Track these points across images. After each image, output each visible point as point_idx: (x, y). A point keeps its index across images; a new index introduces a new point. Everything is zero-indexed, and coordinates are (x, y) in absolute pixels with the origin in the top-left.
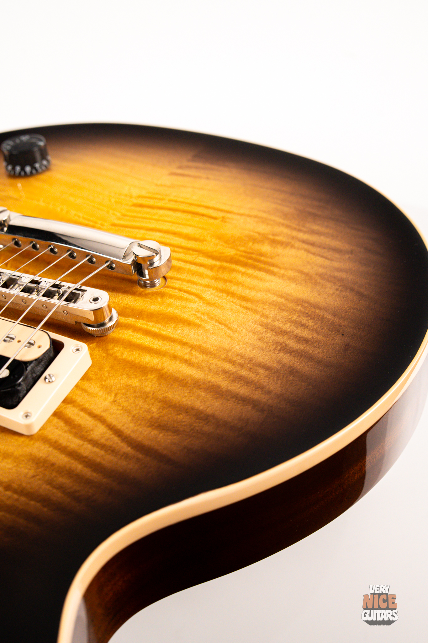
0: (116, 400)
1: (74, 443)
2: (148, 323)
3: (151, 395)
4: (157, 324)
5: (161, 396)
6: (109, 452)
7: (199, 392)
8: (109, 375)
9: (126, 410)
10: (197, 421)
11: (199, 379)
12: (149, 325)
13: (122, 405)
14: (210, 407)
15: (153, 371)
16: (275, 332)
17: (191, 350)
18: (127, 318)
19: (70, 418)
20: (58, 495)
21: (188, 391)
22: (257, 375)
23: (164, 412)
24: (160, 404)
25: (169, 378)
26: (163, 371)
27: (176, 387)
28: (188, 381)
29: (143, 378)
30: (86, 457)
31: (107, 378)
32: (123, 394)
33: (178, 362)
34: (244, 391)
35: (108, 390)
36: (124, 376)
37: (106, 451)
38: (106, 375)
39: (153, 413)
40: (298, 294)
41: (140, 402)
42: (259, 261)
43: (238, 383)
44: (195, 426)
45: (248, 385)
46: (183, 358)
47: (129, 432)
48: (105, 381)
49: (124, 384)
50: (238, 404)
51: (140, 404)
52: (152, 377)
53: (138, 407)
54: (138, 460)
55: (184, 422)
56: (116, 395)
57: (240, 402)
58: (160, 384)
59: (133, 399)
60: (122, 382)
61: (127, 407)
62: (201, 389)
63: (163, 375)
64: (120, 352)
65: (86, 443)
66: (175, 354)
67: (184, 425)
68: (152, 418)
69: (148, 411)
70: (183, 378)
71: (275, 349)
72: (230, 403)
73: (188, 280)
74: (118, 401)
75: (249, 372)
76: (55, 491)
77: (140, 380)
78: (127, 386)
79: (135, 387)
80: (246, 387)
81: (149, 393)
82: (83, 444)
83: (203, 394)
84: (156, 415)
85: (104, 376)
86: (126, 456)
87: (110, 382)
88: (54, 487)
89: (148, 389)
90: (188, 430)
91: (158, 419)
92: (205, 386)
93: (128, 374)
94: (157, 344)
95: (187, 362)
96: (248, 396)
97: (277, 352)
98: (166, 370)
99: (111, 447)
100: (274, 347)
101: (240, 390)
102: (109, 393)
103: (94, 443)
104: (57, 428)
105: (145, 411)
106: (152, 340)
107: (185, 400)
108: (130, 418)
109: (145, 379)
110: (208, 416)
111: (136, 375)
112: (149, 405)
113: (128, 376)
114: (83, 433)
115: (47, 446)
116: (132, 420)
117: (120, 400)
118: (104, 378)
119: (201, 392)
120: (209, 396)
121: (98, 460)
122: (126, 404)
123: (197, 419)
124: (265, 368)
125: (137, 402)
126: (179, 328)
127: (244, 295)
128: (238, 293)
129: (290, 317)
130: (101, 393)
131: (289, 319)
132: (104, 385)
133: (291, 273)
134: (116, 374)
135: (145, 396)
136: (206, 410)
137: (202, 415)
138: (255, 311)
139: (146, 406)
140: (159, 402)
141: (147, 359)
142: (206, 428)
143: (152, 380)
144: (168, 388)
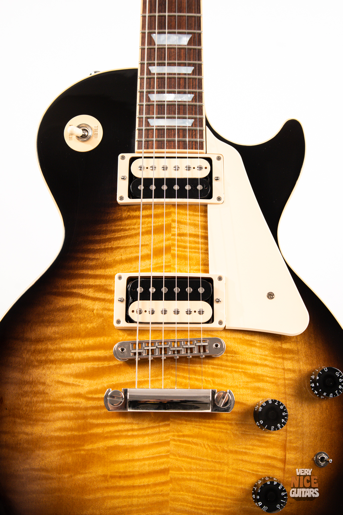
0: (93, 312)
1: (98, 282)
2: (102, 365)
3: (79, 323)
4: (98, 367)
5: (75, 325)
6: (82, 286)
7: (59, 336)
8: (103, 324)
9: (86, 309)
10: (53, 320)
11: (62, 343)
12: (101, 365)
13: (89, 311)
14: (50, 330)
15: (85, 337)
16: (39, 393)
17: (73, 358)
18: (114, 364)
19: (107, 292)
20: (91, 256)
21: (64, 334)
22: (37, 360)
23: (69, 317)
24: (73, 320)
25: (76, 337)
26: (80, 339)
27: (70, 333)
28: (66, 340)
29: (87, 330)
30: (90, 278)
31: (103, 322)
32: (91, 317)
33: (76, 348)
34: (40, 347)
35: (99, 315)
36: (96, 327)
37: (83, 285)
38: (104, 323)
39: (73, 314)
40: (38, 428)
41: (82, 316)
42: (68, 446)
43: (44, 350)
44: (53, 317)
45: (39, 352)
46: (75, 352)
47: (79, 299)
48: (103, 320)
49: (94, 323)
50: (39, 338)
51: (81, 316)
52: (83, 333)
53: (81, 313)
54: (68, 288)
55: (58, 316)
56: (94, 315)
57: (39, 340)
58: (78, 331)
59: (86, 316)
60: (95, 323)
61: (86, 311)
62: (59, 338)
63: (79, 337)
64: (106, 340)
65: (94, 284)
66: (79, 352)
67: (57, 315)
68: (73, 311)
69: (76, 314)
70: (69, 340)
71: (35, 381)
72: (43, 337)
73: (98, 409)
74: (91, 312)
75: (42, 359)
76: (93, 257)
77: (87, 328)
78: (92, 322)
79: (88, 324)
80: (39, 350)
81: (80, 324)
82: (94, 283)
83: (57, 336)
84: (72, 314)
85: (105, 322)
86: (74, 287)
87: (100, 320)
88: (94, 259)
89: (82, 325)
90: (55, 313)
91: (70, 312)
92: (58, 340)
93: (95, 329)
94: (91, 354)
95: (71, 350)
96: (36, 345)
97: (33, 379)
98: (79, 340)
99: (82, 289)
100: (36, 382)
101: (41, 347)
102: (97, 314)
103: (90, 287)
104: (109, 285)
105: (77, 313)
106: (94, 355)
107: (63, 328)
108: (82, 306)
109: (86, 330)
110: (49, 325)
111: (92, 330)
112: (77, 317)
113: (94, 328)
114: (97, 288)
115: (108, 275)
116: (80, 306)
117: (91, 313)
118: (104, 321)
119: (58, 337)
120: (53, 336)
121: (84, 280)
122: (87, 312)
123: (53, 321)
124: (35, 366)
125: (83, 316)
126: (86, 370)
127: (65, 412)
128: (68, 412)
129: (36, 408)
130: (101, 312)
131: (36, 407)
132: (102, 317)
133: (48, 444)
134: (101, 326)
135: (81, 320)
136: (51, 328)
137: (52, 324)
138: (55, 402)
139: (78, 316)
140: (73, 321)
141: (90, 341)
142: (47, 318)
143: (82, 331)
144: (73, 330)
